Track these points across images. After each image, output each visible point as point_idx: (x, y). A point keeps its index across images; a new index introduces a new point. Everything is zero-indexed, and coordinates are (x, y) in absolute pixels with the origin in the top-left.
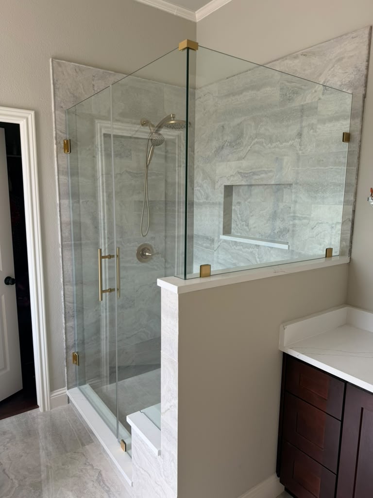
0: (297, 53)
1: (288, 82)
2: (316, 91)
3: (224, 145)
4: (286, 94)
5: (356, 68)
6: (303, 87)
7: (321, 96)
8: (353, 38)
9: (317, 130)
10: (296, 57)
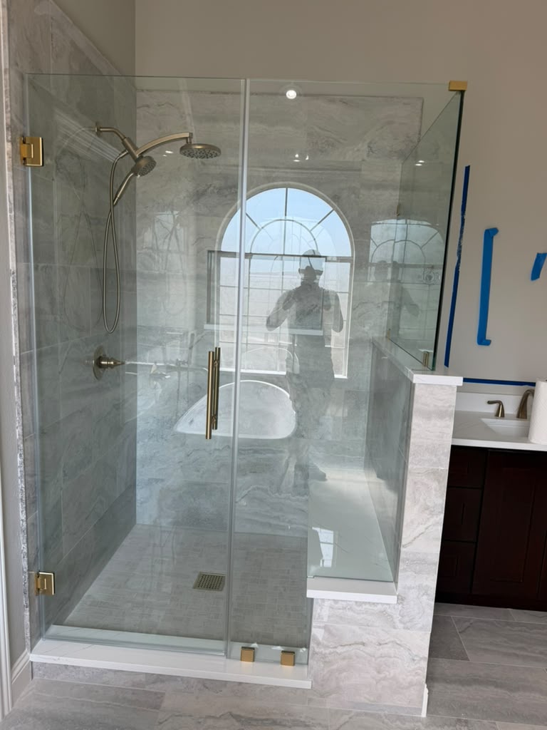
0: (336, 97)
1: (320, 128)
2: (358, 150)
3: (206, 191)
4: (317, 143)
5: (408, 137)
6: (341, 141)
7: (365, 157)
8: (404, 104)
9: (361, 196)
10: (333, 101)
